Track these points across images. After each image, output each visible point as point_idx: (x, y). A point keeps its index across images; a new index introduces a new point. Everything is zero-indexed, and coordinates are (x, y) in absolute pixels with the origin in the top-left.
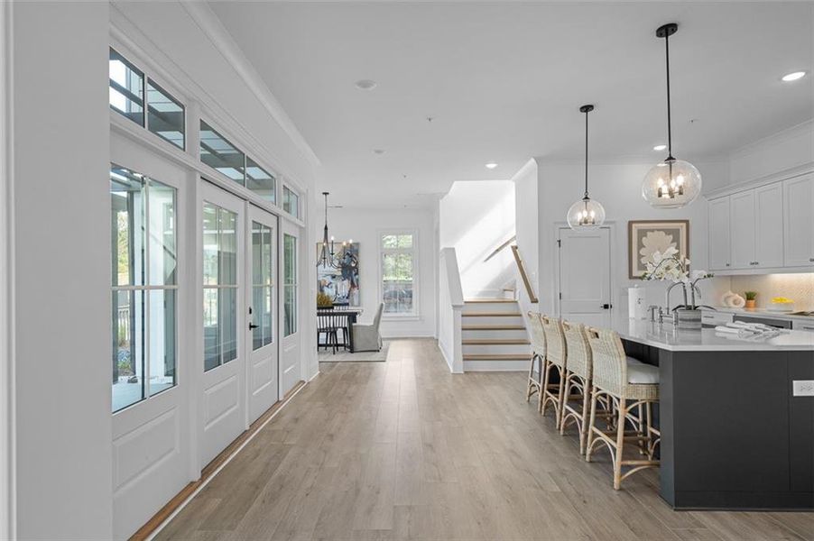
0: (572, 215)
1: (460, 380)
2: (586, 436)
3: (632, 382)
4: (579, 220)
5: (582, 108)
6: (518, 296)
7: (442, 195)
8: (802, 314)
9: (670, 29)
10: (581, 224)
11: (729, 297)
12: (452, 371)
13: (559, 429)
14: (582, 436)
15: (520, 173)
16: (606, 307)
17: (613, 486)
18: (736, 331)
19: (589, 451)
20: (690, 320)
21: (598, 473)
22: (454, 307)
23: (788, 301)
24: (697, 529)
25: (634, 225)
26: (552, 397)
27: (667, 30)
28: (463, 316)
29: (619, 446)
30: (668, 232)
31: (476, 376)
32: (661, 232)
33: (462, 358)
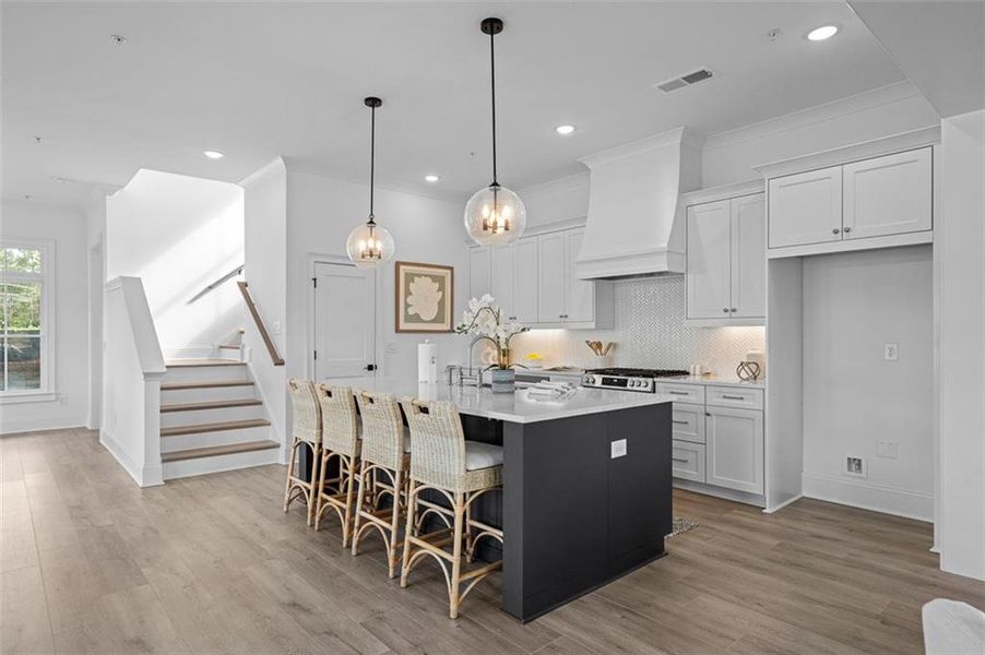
0: (353, 243)
1: (159, 496)
2: (399, 551)
3: (471, 467)
4: (361, 252)
5: (367, 100)
6: (247, 355)
7: (112, 189)
8: (554, 369)
9: (495, 25)
10: (363, 257)
11: (488, 354)
12: (141, 484)
13: (349, 546)
14: (391, 553)
15: (255, 176)
16: (370, 368)
17: (449, 615)
18: (549, 392)
19: (405, 572)
20: (504, 382)
21: (423, 601)
22: (146, 375)
23: (539, 357)
24: (555, 641)
25: (402, 267)
26: (333, 502)
27: (492, 26)
28: (162, 389)
29: (455, 559)
30: (435, 278)
31: (187, 485)
32: (428, 278)
33: (159, 458)
